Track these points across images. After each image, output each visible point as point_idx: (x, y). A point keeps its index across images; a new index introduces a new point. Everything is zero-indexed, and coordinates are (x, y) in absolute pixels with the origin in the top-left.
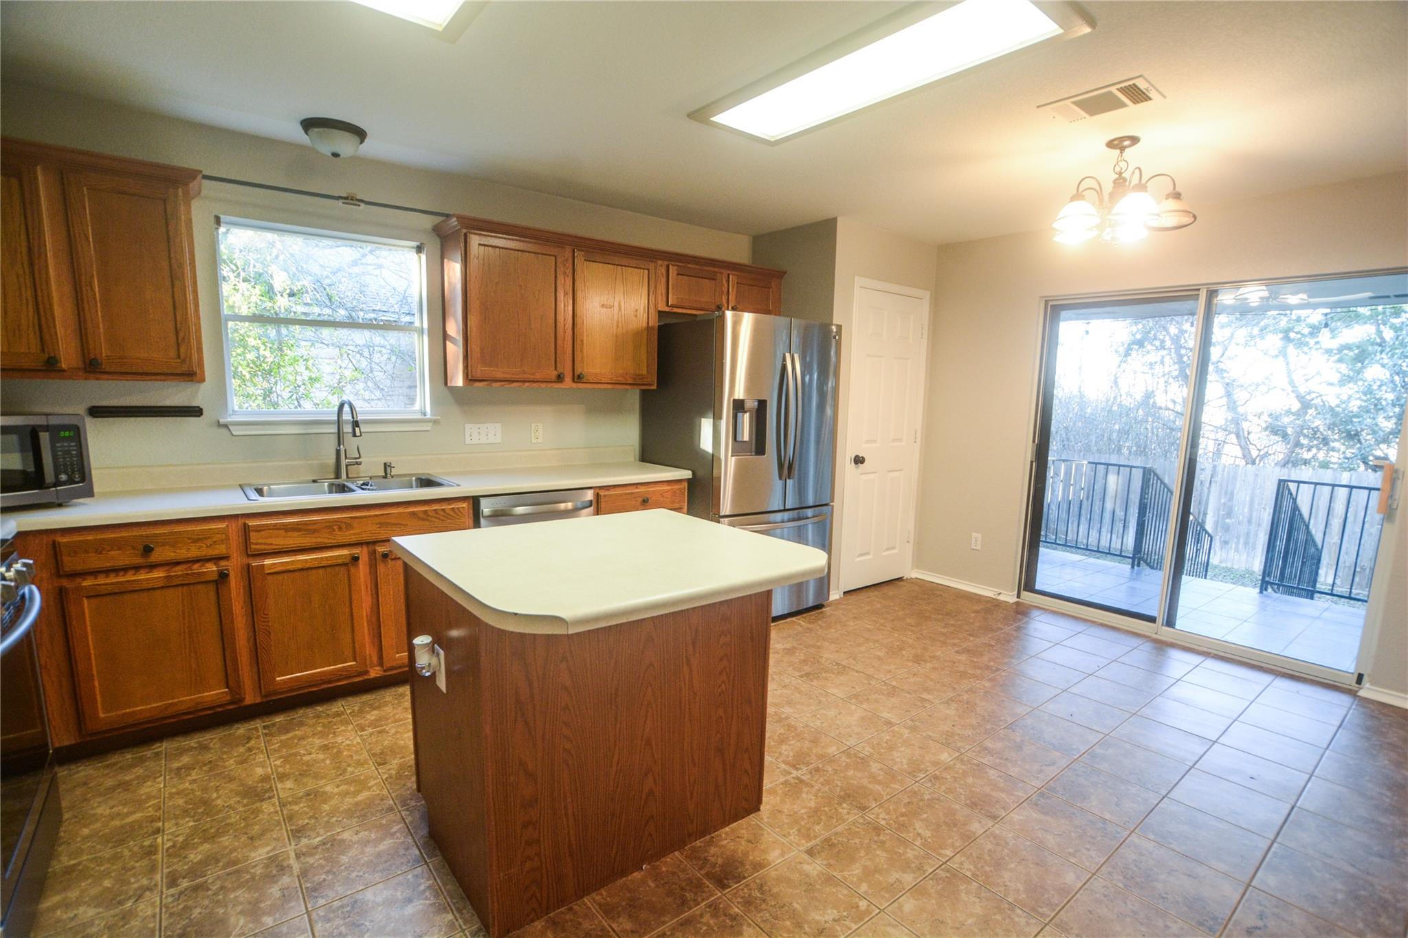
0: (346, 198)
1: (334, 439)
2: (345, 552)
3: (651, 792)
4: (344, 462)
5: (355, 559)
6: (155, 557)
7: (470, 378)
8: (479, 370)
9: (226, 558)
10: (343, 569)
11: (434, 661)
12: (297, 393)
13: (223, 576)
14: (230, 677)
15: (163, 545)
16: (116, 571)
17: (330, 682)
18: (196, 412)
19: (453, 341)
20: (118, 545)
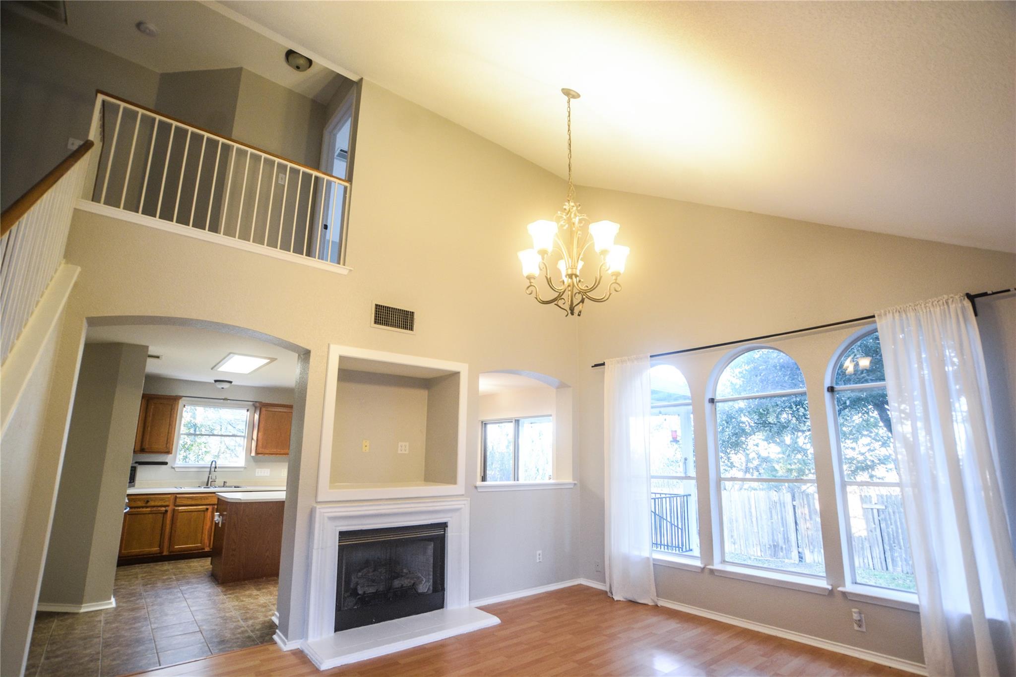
0: (224, 399)
1: (208, 473)
2: (205, 507)
3: (268, 556)
4: (210, 480)
5: (207, 509)
6: (149, 504)
7: (257, 453)
8: (260, 450)
9: (168, 506)
10: (203, 512)
11: (219, 519)
12: (198, 458)
13: (166, 511)
14: (161, 546)
15: (152, 501)
16: (139, 507)
17: (191, 550)
18: (166, 463)
19: (254, 440)
20: (139, 500)
